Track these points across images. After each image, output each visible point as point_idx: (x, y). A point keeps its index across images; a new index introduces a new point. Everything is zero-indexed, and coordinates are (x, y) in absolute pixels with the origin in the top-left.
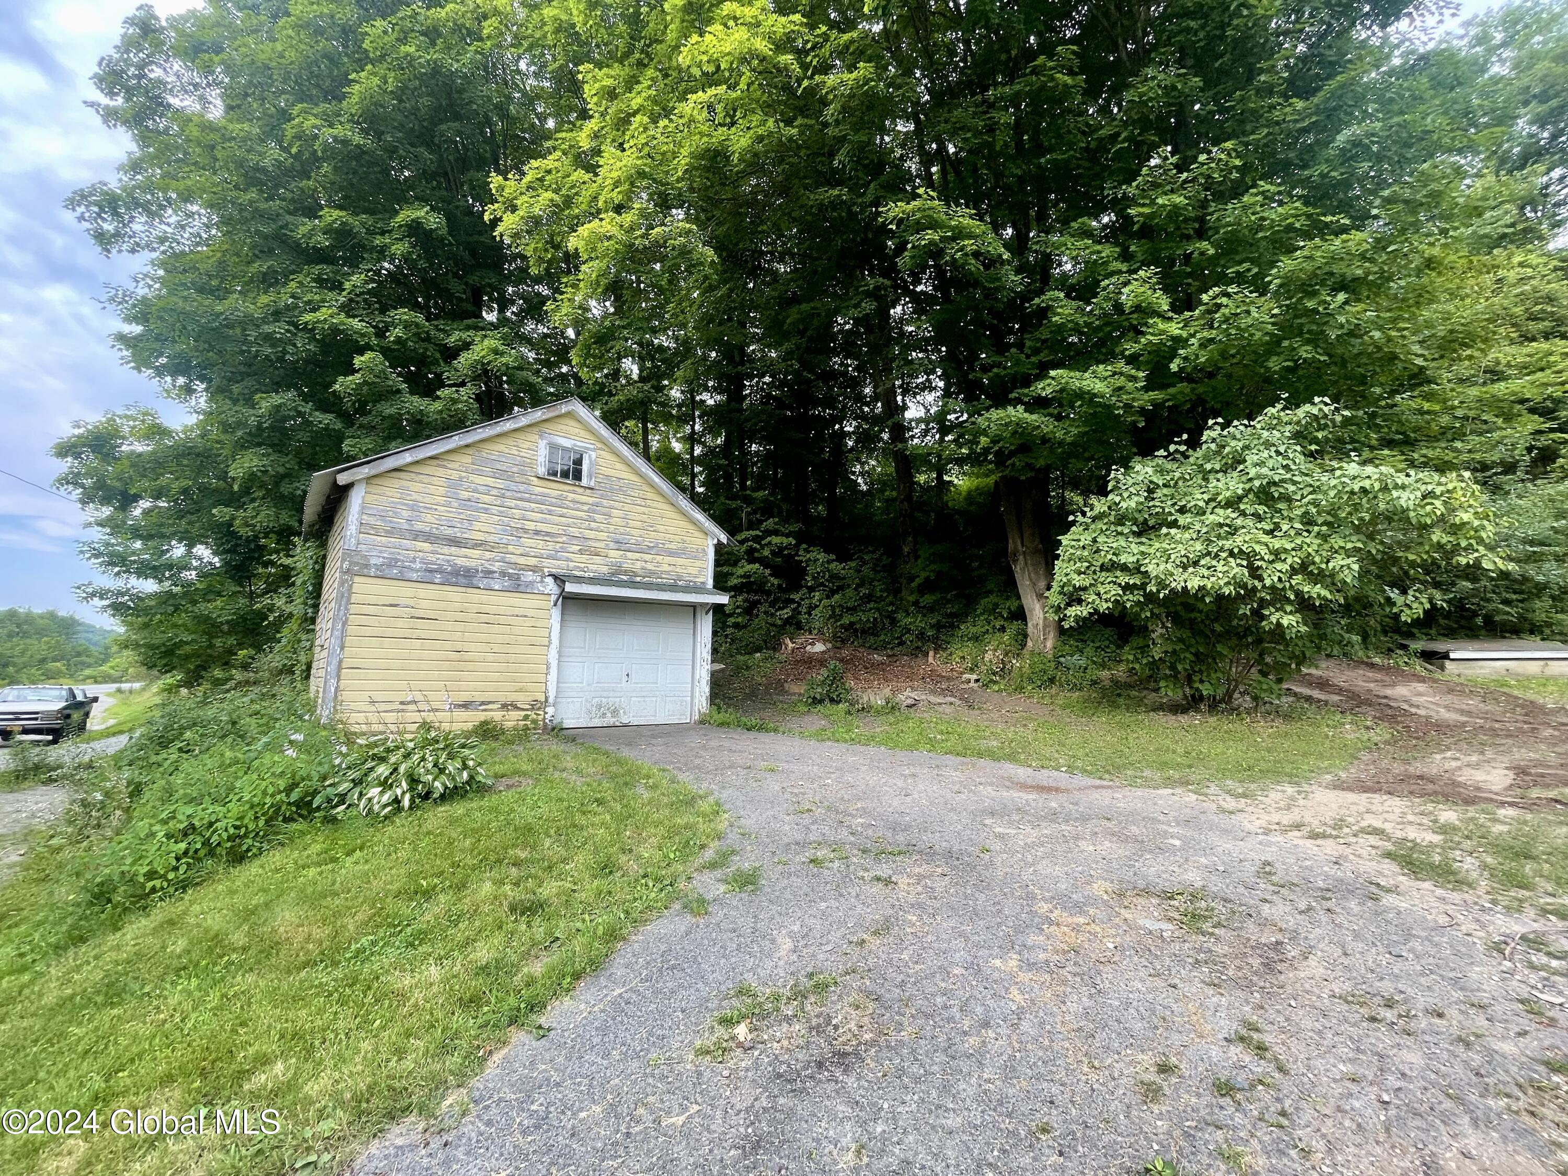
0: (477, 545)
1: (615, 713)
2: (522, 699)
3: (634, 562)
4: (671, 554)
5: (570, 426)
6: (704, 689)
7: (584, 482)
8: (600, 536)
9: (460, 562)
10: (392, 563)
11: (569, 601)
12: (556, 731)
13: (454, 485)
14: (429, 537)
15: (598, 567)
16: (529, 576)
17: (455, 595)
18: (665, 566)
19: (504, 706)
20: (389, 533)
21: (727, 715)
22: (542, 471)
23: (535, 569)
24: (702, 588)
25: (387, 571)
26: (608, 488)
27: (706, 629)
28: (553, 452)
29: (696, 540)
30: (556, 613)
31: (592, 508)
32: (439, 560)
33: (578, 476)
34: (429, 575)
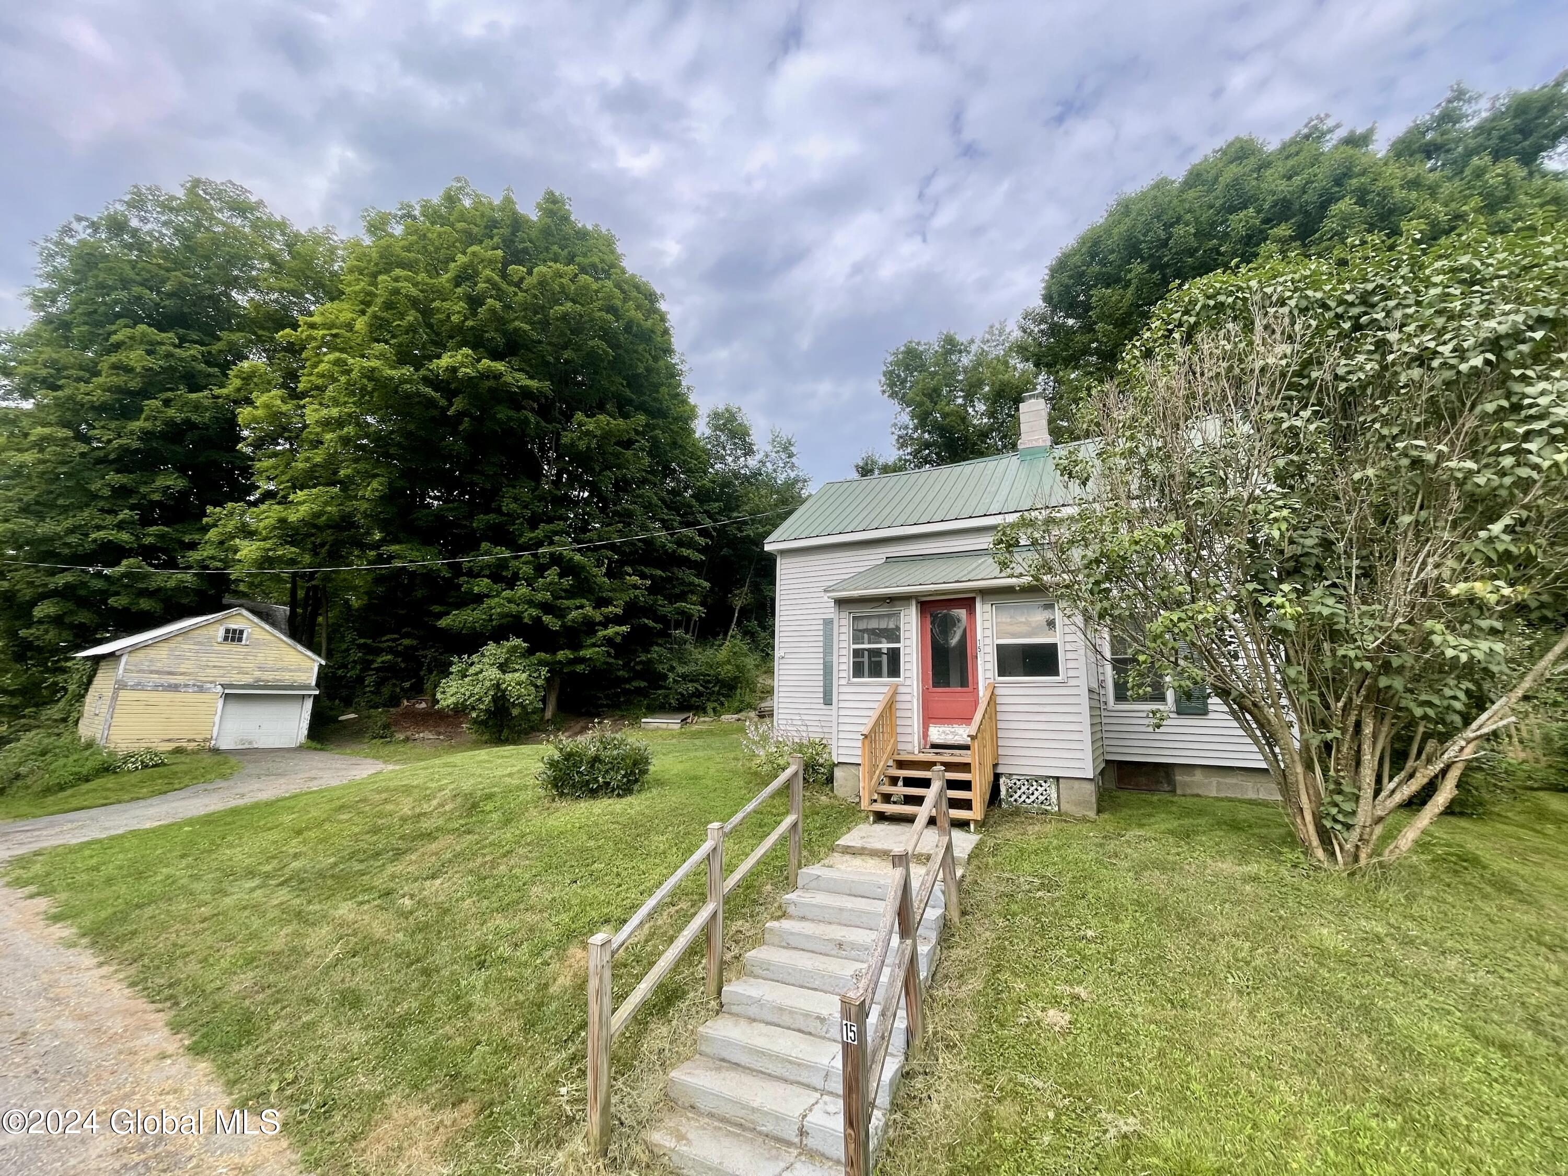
0: (182, 674)
1: (250, 743)
2: (199, 737)
3: (269, 676)
4: (291, 671)
5: (239, 618)
6: (305, 731)
7: (244, 642)
8: (249, 665)
9: (172, 681)
10: (139, 684)
11: (227, 697)
12: (216, 751)
13: (171, 650)
14: (157, 672)
15: (247, 679)
16: (209, 685)
17: (169, 695)
18: (287, 677)
19: (189, 741)
20: (138, 672)
21: (314, 744)
22: (220, 639)
23: (211, 682)
24: (307, 687)
25: (136, 687)
26: (257, 644)
27: (309, 705)
28: (227, 631)
29: (309, 663)
30: (221, 701)
31: (247, 654)
32: (162, 681)
33: (240, 640)
34: (156, 688)
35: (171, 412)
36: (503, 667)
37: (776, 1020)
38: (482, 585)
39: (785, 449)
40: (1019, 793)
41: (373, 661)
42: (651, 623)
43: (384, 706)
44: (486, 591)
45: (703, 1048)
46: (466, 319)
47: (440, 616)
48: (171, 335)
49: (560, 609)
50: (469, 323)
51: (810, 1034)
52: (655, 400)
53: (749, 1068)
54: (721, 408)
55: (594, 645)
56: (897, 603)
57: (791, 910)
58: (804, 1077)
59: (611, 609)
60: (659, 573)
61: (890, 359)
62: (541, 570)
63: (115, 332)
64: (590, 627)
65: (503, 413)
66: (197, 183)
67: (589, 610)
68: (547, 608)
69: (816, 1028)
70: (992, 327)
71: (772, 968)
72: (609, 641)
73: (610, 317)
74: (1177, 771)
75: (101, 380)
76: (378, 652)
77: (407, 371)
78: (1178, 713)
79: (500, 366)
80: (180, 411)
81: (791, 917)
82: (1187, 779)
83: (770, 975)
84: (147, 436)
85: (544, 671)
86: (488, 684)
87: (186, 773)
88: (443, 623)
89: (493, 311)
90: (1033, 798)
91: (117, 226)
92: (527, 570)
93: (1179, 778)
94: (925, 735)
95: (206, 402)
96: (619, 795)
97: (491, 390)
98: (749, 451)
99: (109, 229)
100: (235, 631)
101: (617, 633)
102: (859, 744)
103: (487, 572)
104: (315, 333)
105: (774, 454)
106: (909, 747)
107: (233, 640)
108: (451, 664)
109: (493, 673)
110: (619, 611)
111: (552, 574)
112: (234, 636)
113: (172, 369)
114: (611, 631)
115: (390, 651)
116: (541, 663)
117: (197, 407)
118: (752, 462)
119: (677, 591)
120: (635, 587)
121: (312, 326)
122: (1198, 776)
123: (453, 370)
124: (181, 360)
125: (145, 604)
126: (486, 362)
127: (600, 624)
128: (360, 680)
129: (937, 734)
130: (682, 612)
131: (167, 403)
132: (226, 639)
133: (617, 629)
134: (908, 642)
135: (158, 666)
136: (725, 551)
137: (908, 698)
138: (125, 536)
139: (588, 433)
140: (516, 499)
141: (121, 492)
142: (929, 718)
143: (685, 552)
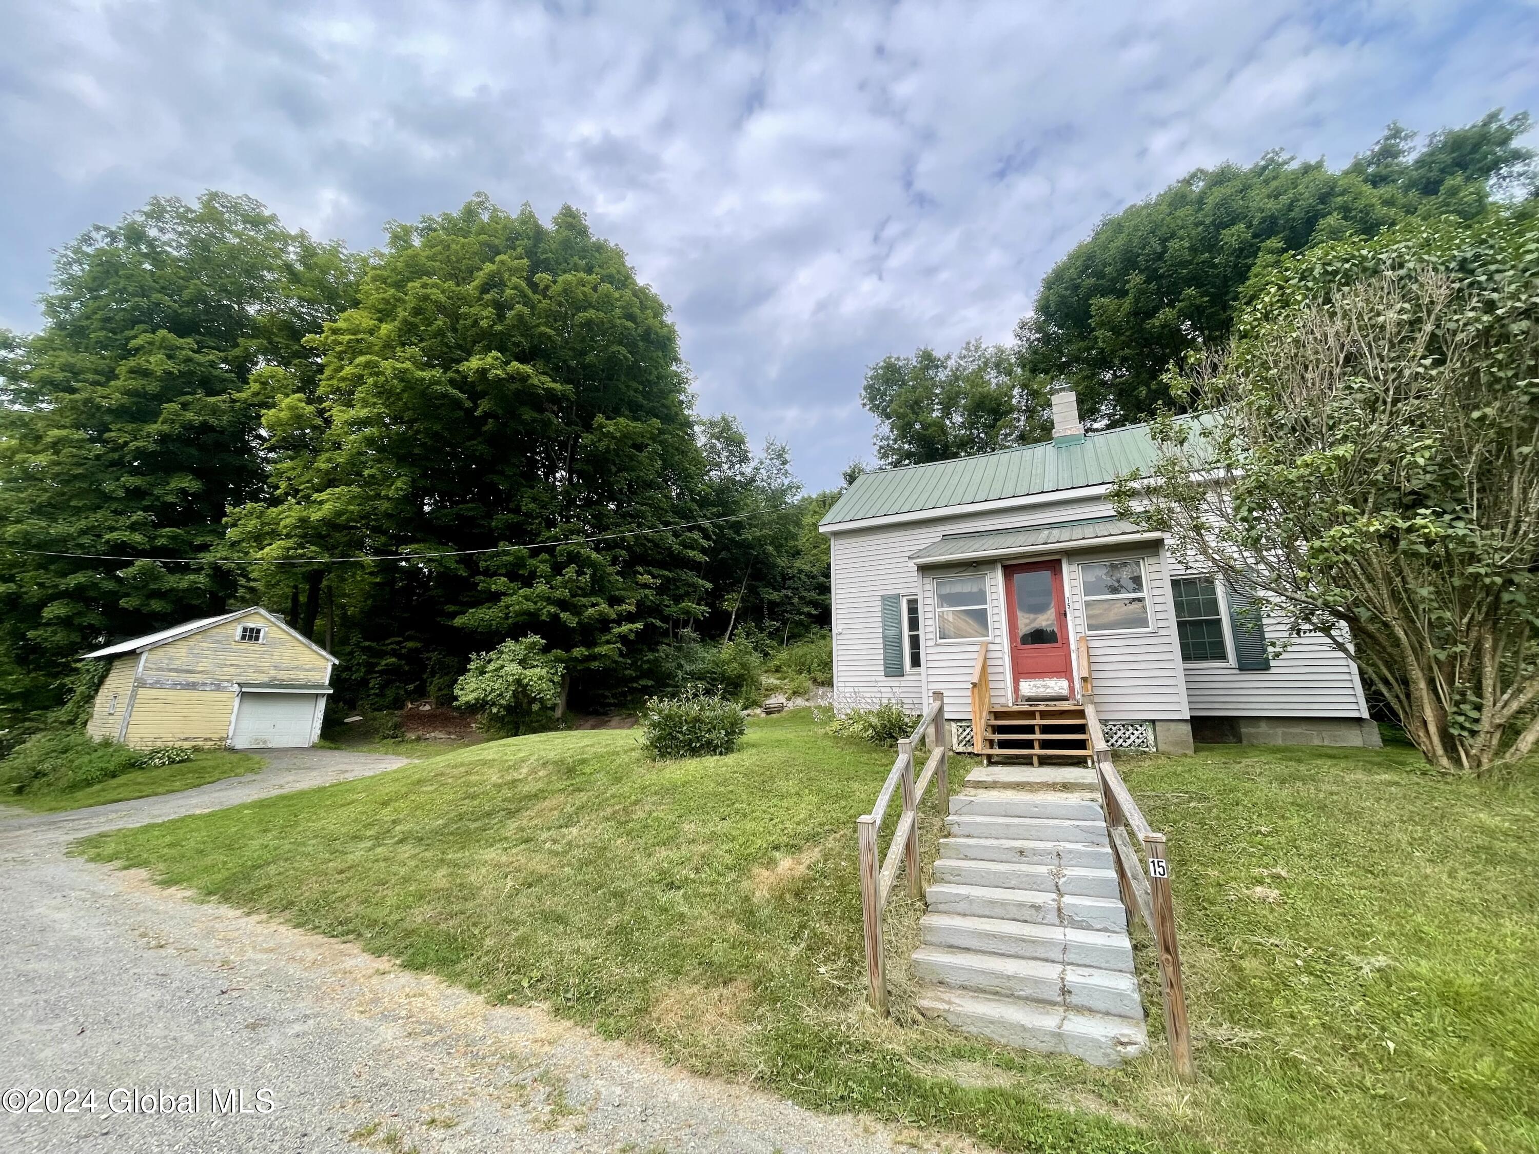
0: (200, 672)
1: (265, 742)
2: (215, 737)
3: (283, 675)
4: (305, 670)
5: (257, 618)
6: (318, 731)
7: (260, 641)
8: (265, 664)
9: (191, 680)
10: (157, 682)
11: (244, 695)
12: (232, 750)
13: (190, 648)
14: (176, 670)
15: (264, 678)
16: (226, 684)
17: (186, 694)
19: (205, 740)
20: (157, 670)
21: (327, 744)
22: (238, 638)
23: (228, 681)
24: (321, 687)
25: (155, 685)
26: (273, 643)
27: (322, 704)
28: (245, 630)
29: (321, 663)
30: (237, 700)
31: (264, 652)
32: (181, 679)
33: (257, 639)
34: (175, 686)
35: (190, 415)
36: (523, 663)
37: (987, 913)
38: (500, 583)
39: (780, 456)
40: (1115, 737)
41: (377, 664)
42: (658, 623)
43: (387, 708)
44: (503, 589)
45: (928, 938)
46: (495, 324)
47: (454, 615)
48: (189, 340)
49: (575, 606)
50: (498, 328)
51: (1026, 921)
52: (663, 405)
53: (980, 951)
54: (717, 417)
55: (608, 642)
56: (981, 567)
57: (955, 829)
58: (1041, 952)
59: (624, 607)
60: (667, 573)
61: (870, 373)
62: (558, 569)
63: (135, 337)
64: (604, 624)
65: (528, 414)
66: (214, 196)
67: (604, 607)
68: (563, 604)
69: (1031, 916)
70: (968, 343)
71: (963, 873)
72: (623, 638)
73: (629, 324)
74: (1242, 723)
75: (119, 383)
76: (382, 654)
77: (437, 373)
78: (1240, 669)
79: (527, 369)
80: (198, 413)
81: (955, 836)
82: (1253, 730)
83: (964, 880)
84: (164, 438)
85: (561, 668)
86: (510, 679)
87: (214, 768)
88: (458, 621)
89: (520, 316)
90: (1129, 742)
91: (135, 235)
92: (545, 568)
93: (1245, 730)
94: (1016, 689)
95: (223, 406)
96: (721, 754)
97: (517, 393)
98: (744, 459)
99: (128, 238)
100: (252, 630)
101: (631, 630)
102: (969, 693)
103: (503, 571)
104: (340, 338)
105: (768, 462)
106: (1002, 701)
107: (250, 638)
108: (469, 661)
109: (513, 668)
110: (633, 609)
111: (570, 571)
112: (252, 635)
113: (192, 373)
114: (625, 628)
115: (394, 653)
116: (559, 660)
117: (215, 411)
118: (748, 469)
119: (682, 591)
120: (646, 586)
121: (335, 331)
122: (1264, 727)
123: (483, 372)
124: (199, 364)
125: (156, 605)
126: (515, 364)
127: (613, 621)
128: (364, 682)
129: (1028, 687)
130: (687, 613)
131: (185, 406)
132: (243, 637)
133: (630, 626)
134: (995, 603)
135: (176, 664)
136: (723, 554)
137: (999, 655)
138: (138, 537)
139: (609, 435)
140: (534, 500)
141: (135, 494)
142: (1019, 674)
143: (691, 553)
